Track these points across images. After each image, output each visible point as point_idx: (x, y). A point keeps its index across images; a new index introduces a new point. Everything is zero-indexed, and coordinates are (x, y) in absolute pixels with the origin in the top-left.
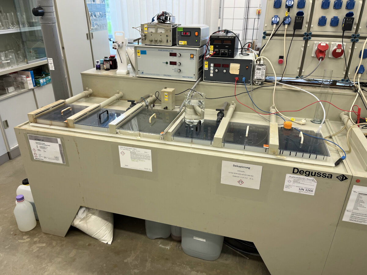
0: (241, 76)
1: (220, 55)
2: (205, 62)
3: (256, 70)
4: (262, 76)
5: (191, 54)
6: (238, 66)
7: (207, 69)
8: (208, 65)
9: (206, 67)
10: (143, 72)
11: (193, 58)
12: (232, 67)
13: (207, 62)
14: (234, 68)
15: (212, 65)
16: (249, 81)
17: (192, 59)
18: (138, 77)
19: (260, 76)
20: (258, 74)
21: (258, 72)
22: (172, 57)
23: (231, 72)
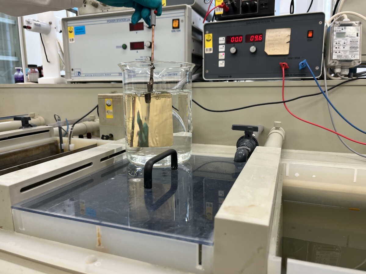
0: (296, 58)
1: (241, 13)
2: (206, 35)
3: (335, 37)
4: (351, 52)
5: (173, 20)
6: (285, 33)
7: (212, 52)
8: (211, 41)
9: (208, 47)
10: (79, 73)
11: (178, 27)
12: (270, 38)
13: (211, 35)
14: (276, 40)
15: (222, 40)
16: (317, 68)
17: (176, 30)
18: (72, 82)
19: (348, 53)
20: (341, 48)
21: (342, 43)
22: (134, 32)
23: (270, 50)
